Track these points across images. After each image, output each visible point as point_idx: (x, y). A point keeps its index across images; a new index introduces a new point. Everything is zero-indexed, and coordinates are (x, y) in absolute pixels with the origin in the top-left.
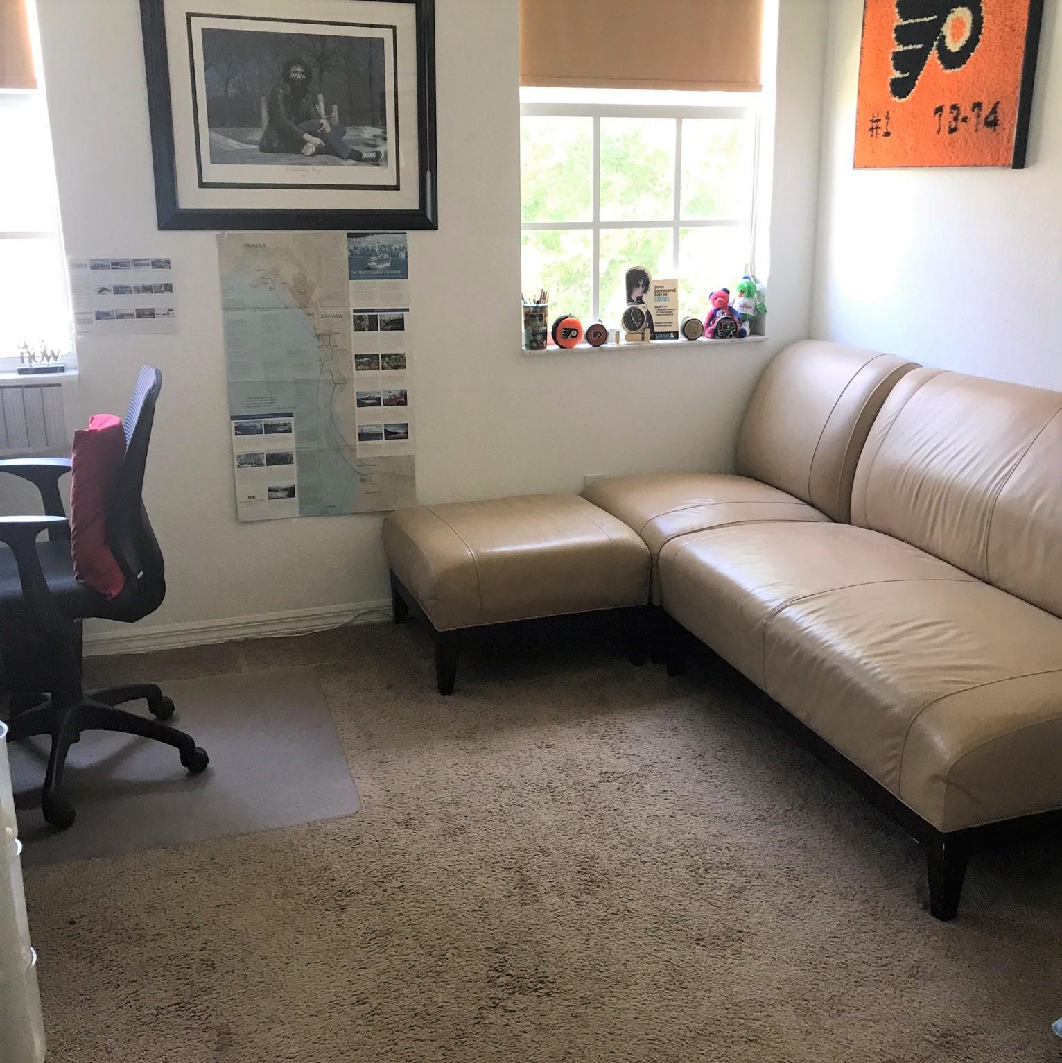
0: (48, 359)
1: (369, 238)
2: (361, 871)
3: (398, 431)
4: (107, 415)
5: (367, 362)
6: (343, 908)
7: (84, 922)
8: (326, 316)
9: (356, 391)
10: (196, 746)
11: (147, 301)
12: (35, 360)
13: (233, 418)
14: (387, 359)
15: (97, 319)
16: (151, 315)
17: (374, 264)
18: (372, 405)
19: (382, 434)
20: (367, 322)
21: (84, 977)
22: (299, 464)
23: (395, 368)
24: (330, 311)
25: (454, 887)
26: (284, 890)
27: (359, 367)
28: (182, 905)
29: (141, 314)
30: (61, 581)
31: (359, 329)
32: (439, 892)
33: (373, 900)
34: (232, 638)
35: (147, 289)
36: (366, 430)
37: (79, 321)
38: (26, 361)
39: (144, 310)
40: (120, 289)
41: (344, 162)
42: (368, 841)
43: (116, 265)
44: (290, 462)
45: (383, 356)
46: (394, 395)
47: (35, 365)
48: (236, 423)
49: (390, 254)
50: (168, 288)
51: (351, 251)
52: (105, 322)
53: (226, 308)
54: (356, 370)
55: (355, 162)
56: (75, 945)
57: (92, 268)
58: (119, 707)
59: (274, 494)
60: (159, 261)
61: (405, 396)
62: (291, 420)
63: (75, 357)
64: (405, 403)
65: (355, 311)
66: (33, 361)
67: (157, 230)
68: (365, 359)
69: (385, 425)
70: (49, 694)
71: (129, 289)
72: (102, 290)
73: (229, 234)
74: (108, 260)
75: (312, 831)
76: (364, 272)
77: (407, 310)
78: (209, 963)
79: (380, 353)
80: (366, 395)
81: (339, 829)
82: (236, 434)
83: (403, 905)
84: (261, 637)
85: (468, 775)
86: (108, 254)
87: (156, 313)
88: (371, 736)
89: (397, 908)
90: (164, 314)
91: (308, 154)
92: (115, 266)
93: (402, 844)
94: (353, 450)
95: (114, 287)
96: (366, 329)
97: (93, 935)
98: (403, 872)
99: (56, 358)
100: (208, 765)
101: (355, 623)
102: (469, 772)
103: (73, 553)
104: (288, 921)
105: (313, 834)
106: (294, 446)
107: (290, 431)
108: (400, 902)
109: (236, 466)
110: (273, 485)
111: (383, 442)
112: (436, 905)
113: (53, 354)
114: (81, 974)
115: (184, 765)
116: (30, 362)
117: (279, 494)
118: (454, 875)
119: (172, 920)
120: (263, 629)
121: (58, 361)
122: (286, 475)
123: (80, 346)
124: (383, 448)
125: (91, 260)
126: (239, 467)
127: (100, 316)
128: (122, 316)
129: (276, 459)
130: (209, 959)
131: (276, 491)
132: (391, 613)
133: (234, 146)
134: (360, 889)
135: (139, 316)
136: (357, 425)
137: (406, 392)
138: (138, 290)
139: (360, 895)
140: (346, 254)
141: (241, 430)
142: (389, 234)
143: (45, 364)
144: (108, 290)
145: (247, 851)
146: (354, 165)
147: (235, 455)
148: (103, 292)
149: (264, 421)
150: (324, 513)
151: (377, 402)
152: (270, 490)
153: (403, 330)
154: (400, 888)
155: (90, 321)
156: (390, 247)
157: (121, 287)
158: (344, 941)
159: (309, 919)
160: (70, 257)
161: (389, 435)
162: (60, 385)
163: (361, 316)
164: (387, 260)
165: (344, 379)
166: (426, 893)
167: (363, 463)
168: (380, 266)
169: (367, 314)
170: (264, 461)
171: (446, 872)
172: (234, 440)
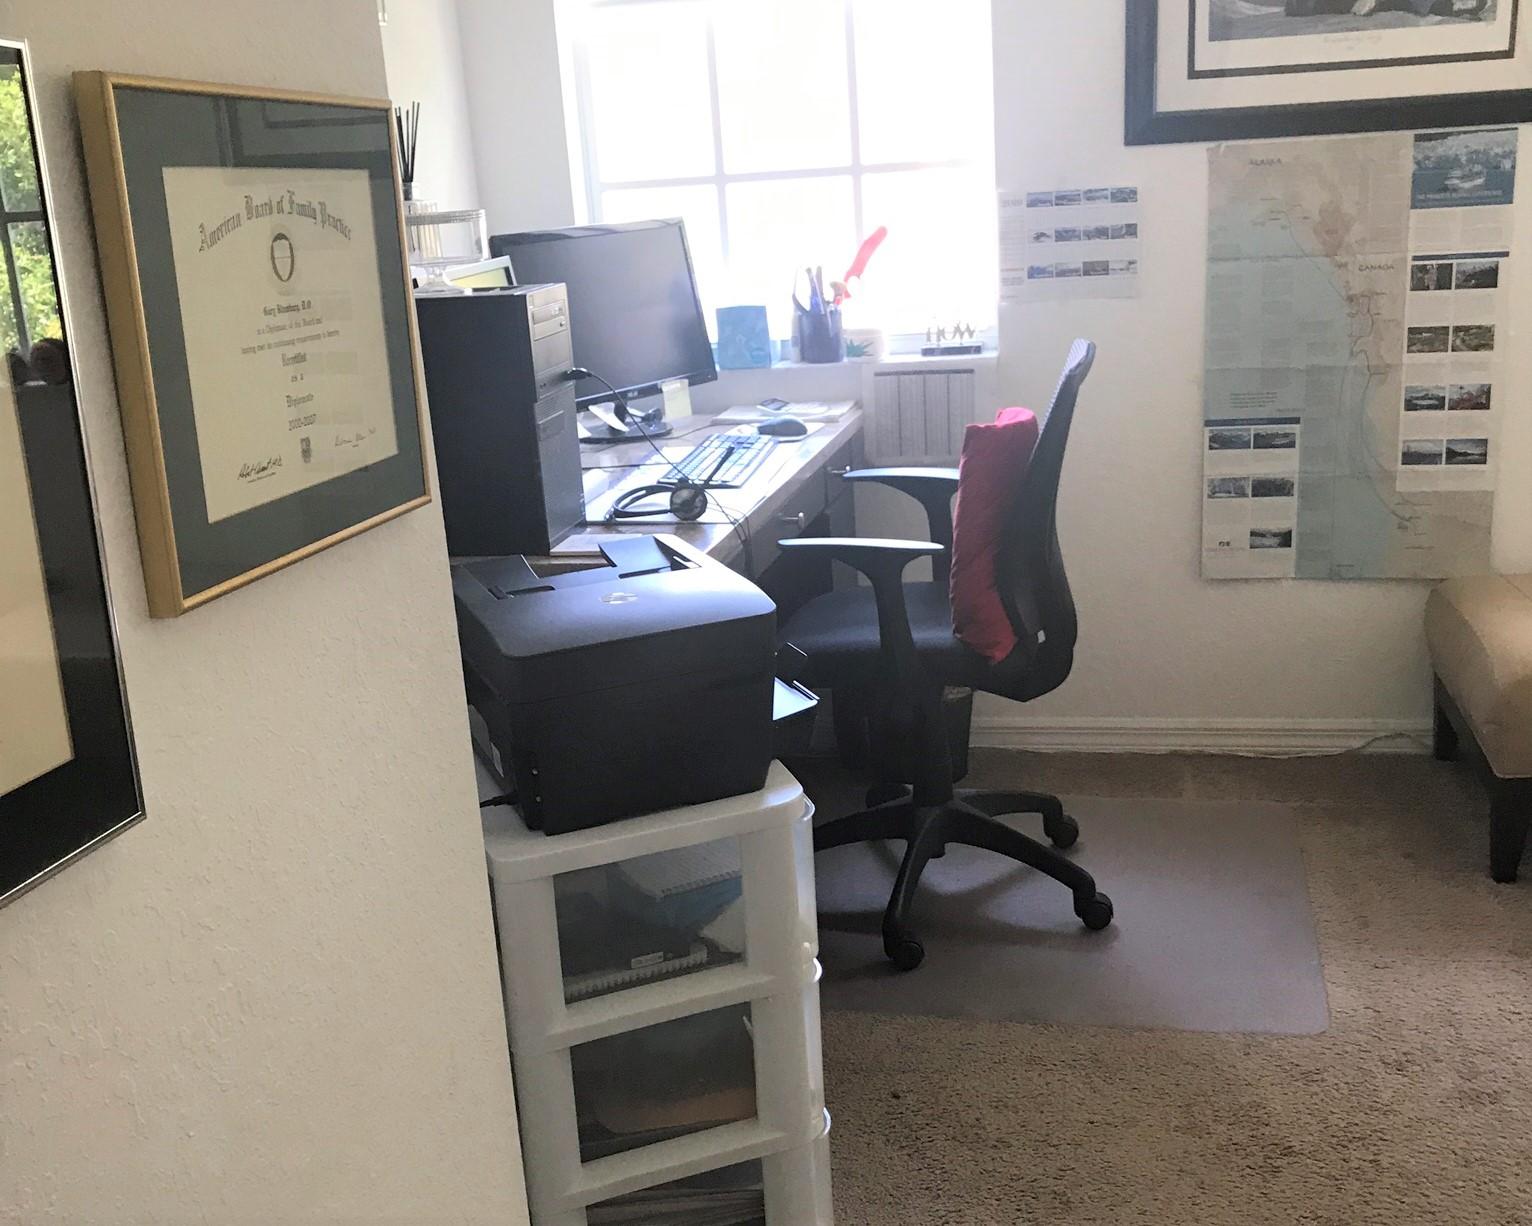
0: (962, 334)
1: (1450, 141)
2: (1313, 1122)
3: (1469, 452)
4: (1019, 409)
5: (1427, 339)
6: (1276, 1170)
7: (911, 1099)
8: (1367, 267)
9: (1404, 386)
10: (1098, 891)
11: (1098, 250)
12: (944, 337)
13: (1208, 423)
14: (1462, 334)
15: (1029, 278)
16: (1104, 270)
17: (1456, 181)
18: (1429, 407)
19: (1441, 455)
20: (1435, 275)
21: (898, 1172)
22: (1302, 497)
23: (1476, 348)
24: (1373, 260)
25: (1464, 1184)
26: (1189, 1123)
27: (1414, 348)
28: (1042, 1109)
29: (1091, 269)
30: (932, 634)
31: (1419, 285)
32: (1437, 1184)
33: (1324, 1170)
34: (1178, 748)
35: (1102, 233)
36: (1415, 447)
37: (1005, 281)
38: (934, 338)
39: (1092, 263)
40: (1064, 234)
41: (1422, 21)
42: (1332, 1080)
43: (1063, 199)
44: (1289, 493)
45: (1457, 329)
46: (1468, 393)
47: (945, 343)
48: (1211, 431)
49: (1486, 164)
50: (1131, 230)
51: (1418, 163)
52: (1039, 282)
53: (1213, 259)
54: (1408, 352)
55: (1439, 18)
56: (894, 1127)
57: (1029, 206)
58: (1002, 819)
59: (1258, 541)
60: (1121, 191)
61: (1488, 393)
62: (1296, 428)
63: (995, 333)
64: (1486, 406)
65: (1416, 258)
66: (941, 338)
67: (1123, 147)
68: (1424, 335)
69: (1449, 441)
70: (911, 787)
71: (1077, 233)
72: (1039, 236)
73: (1227, 147)
74: (1050, 193)
75: (1249, 1046)
76: (1437, 196)
77: (1506, 254)
78: (1064, 1199)
79: (1451, 323)
80: (1418, 392)
81: (1289, 1052)
82: (1211, 448)
83: (1371, 1190)
84: (1220, 753)
85: (1519, 1014)
86: (1050, 186)
87: (1110, 267)
88: (1366, 925)
89: (1360, 1192)
90: (1121, 270)
91: (1362, 13)
92: (1060, 202)
93: (1386, 1096)
94: (1391, 477)
95: (1056, 232)
96: (1432, 287)
97: (920, 1120)
98: (1381, 1139)
99: (971, 334)
100: (1112, 921)
101: (1370, 750)
102: (1521, 1011)
103: (951, 596)
104: (1188, 1168)
105: (1248, 1050)
106: (1297, 469)
107: (1292, 445)
108: (1367, 1184)
109: (1205, 496)
110: (1261, 526)
111: (1443, 467)
112: (1429, 1203)
113: (968, 329)
114: (895, 1168)
115: (1079, 916)
116: (939, 340)
117: (1266, 541)
118: (1467, 1164)
119: (1023, 1126)
120: (1222, 741)
121: (974, 339)
122: (1281, 513)
123: (1003, 317)
124: (1444, 477)
125: (1029, 194)
126: (1210, 497)
127: (1034, 273)
128: (1062, 273)
129: (1266, 488)
130: (1065, 1194)
131: (1263, 535)
132: (1430, 741)
133: (1244, 10)
134: (1309, 1148)
135: (1086, 273)
136: (1401, 438)
137: (1489, 388)
138: (1089, 235)
139: (1303, 1158)
140: (1410, 167)
141: (1219, 442)
142: (1488, 131)
143: (956, 342)
144: (1048, 236)
145: (1146, 1054)
146: (1439, 23)
147: (1205, 479)
148: (1042, 239)
149: (1253, 429)
150: (1335, 576)
151: (1439, 404)
152: (1253, 534)
153: (1496, 286)
154: (1371, 1162)
155: (1019, 281)
156: (1485, 152)
157: (1067, 232)
158: (1267, 1219)
159: (1218, 1173)
160: (1000, 191)
161: (1453, 456)
162: (971, 371)
163: (1426, 265)
164: (1478, 174)
165: (1388, 366)
166: (1414, 1180)
167: (1406, 500)
168: (1467, 185)
169: (1434, 262)
170: (1249, 491)
171: (1453, 1156)
172: (1205, 454)
